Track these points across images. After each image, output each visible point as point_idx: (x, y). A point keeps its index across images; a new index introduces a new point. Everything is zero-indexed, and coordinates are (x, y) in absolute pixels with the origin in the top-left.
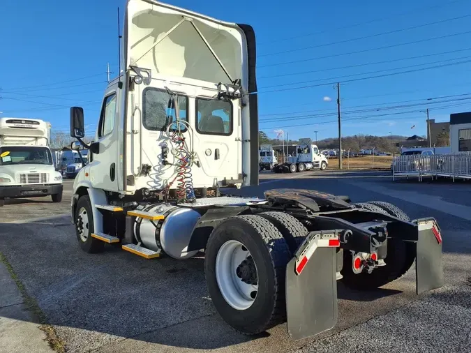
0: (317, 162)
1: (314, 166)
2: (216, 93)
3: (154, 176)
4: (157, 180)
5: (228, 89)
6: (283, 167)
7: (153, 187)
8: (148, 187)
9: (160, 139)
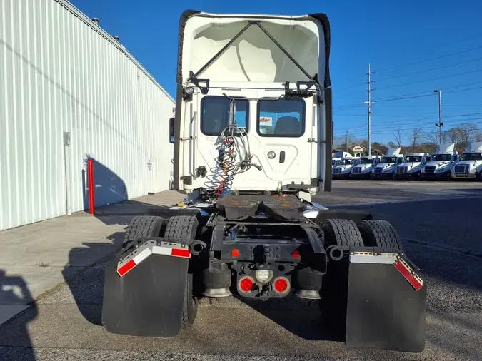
2: (284, 93)
3: (211, 178)
4: (214, 181)
5: (298, 87)
7: (209, 188)
8: (205, 187)
9: (217, 143)
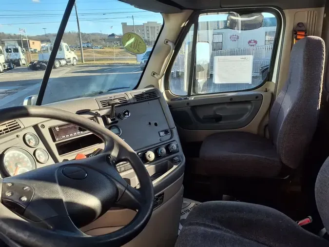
0: (69, 59)
1: (67, 62)
6: (41, 65)
